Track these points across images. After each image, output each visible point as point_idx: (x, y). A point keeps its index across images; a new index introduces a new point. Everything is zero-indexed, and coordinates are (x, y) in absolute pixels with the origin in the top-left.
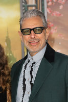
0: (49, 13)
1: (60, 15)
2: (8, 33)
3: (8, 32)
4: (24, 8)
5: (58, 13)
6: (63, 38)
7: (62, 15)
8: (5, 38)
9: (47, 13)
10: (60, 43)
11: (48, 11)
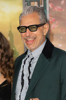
0: (51, 8)
1: (62, 10)
2: (11, 28)
3: (10, 26)
4: (26, 3)
5: (60, 8)
6: (64, 33)
7: (64, 10)
8: (9, 33)
9: (49, 8)
10: (61, 38)
11: (50, 6)
